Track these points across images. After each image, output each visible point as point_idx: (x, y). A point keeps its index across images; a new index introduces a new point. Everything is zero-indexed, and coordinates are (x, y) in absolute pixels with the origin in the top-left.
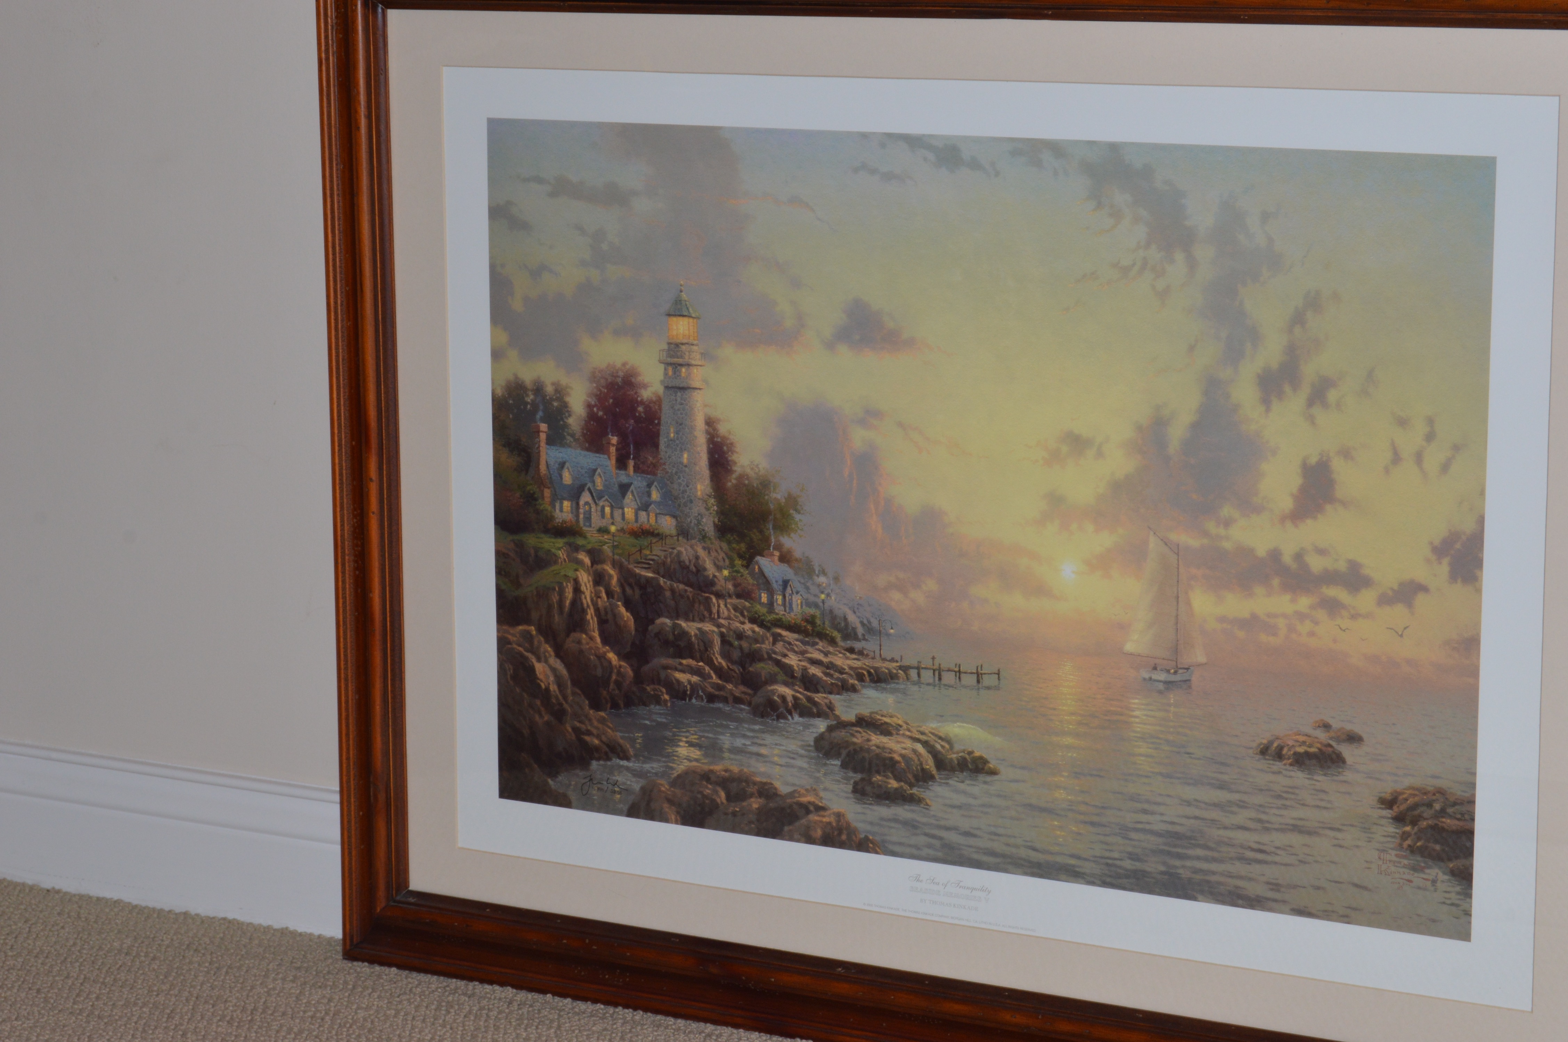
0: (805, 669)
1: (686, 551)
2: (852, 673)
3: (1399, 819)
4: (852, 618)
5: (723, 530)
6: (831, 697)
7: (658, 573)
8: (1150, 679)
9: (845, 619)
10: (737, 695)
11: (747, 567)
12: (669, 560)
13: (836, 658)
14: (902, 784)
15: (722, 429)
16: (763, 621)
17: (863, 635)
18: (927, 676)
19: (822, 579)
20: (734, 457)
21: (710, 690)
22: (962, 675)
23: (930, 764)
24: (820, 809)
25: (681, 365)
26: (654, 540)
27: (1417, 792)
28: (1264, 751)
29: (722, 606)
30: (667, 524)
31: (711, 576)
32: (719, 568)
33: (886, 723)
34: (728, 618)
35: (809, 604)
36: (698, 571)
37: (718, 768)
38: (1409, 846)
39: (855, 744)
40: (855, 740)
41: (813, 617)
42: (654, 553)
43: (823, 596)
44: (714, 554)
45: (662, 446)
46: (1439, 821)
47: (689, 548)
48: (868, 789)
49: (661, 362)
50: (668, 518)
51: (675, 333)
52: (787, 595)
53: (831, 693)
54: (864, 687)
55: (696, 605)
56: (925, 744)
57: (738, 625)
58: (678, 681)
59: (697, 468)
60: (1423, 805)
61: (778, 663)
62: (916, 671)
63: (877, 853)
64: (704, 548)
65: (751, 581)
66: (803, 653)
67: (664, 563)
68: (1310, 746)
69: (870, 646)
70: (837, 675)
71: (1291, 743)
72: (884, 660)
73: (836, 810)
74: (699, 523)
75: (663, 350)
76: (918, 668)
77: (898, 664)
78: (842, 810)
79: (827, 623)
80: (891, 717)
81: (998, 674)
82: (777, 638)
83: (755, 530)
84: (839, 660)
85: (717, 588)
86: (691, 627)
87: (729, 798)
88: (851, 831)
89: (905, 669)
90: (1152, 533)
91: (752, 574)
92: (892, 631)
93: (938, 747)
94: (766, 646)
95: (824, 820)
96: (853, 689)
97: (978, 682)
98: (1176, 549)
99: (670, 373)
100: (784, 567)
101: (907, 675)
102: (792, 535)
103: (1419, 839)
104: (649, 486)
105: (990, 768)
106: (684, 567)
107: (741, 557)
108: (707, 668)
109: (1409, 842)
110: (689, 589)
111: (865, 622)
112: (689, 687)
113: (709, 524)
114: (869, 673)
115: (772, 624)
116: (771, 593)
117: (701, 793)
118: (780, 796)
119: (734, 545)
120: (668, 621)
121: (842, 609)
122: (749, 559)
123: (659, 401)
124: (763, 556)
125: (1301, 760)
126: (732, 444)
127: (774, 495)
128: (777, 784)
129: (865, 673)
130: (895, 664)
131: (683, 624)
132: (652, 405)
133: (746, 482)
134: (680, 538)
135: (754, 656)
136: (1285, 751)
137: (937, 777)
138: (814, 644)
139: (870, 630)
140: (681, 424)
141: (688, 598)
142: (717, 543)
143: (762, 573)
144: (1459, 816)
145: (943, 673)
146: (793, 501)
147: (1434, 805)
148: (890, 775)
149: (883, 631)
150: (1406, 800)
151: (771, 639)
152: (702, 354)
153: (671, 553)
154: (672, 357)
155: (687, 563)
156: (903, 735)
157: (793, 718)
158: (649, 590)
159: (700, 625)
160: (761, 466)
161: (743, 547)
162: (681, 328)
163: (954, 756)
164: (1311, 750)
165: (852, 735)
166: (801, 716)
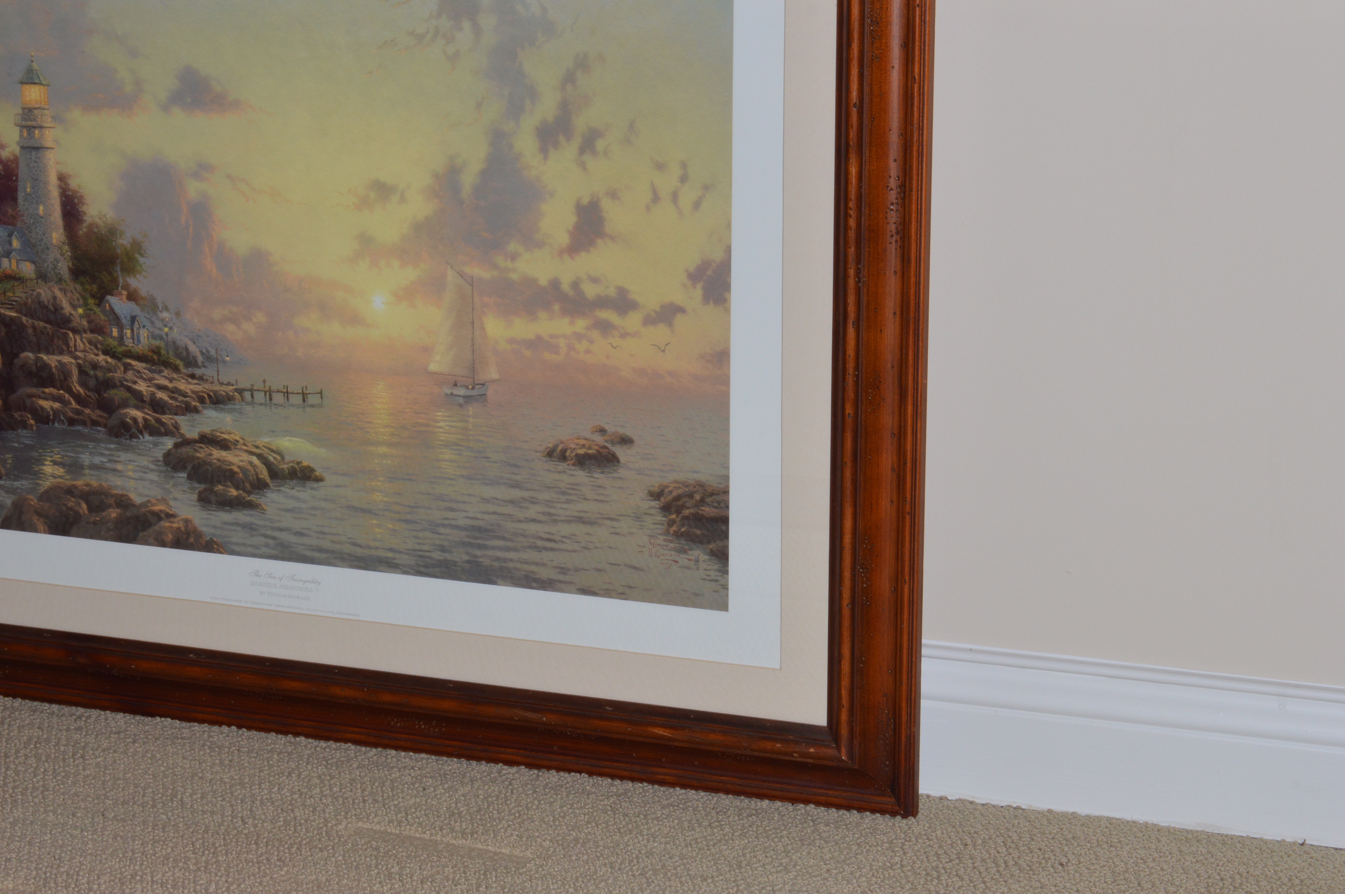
0: (153, 394)
1: (44, 292)
2: (194, 396)
3: (666, 509)
4: (193, 348)
5: (77, 273)
6: (176, 417)
7: (21, 313)
8: (452, 394)
9: (187, 349)
10: (94, 418)
11: (99, 305)
12: (30, 301)
13: (179, 383)
14: (241, 492)
15: (73, 184)
16: (114, 352)
17: (203, 362)
18: (259, 397)
19: (165, 315)
20: (84, 208)
21: (71, 414)
22: (290, 396)
23: (264, 474)
24: (170, 516)
25: (34, 127)
26: (16, 284)
27: (680, 486)
28: (550, 454)
29: (78, 340)
30: (28, 269)
31: (68, 314)
32: (74, 307)
33: (225, 439)
34: (84, 351)
35: (154, 337)
36: (56, 310)
37: (79, 483)
38: (675, 531)
39: (199, 458)
40: (198, 455)
41: (159, 348)
42: (17, 295)
43: (166, 329)
44: (69, 294)
45: (20, 200)
46: (699, 509)
47: (47, 290)
48: (213, 498)
49: (17, 125)
50: (27, 264)
51: (28, 99)
52: (135, 329)
53: (176, 414)
54: (205, 408)
55: (56, 341)
56: (260, 456)
57: (93, 356)
58: (42, 408)
59: (52, 219)
60: (686, 496)
61: (129, 389)
62: (249, 393)
63: (221, 553)
64: (61, 290)
65: (103, 317)
66: (150, 380)
67: (25, 304)
68: (590, 448)
69: (209, 372)
70: (181, 398)
71: (573, 446)
72: (221, 384)
73: (183, 517)
74: (55, 267)
75: (18, 114)
76: (252, 391)
77: (234, 387)
78: (189, 517)
79: (171, 353)
80: (229, 433)
81: (321, 393)
82: (127, 367)
83: (104, 273)
84: (182, 385)
85: (74, 324)
86: (52, 360)
87: (90, 509)
88: (199, 535)
89: (240, 391)
90: (449, 267)
91: (104, 311)
92: (228, 358)
93: (271, 459)
94: (118, 375)
95: (174, 525)
96: (196, 410)
97: (304, 401)
98: (471, 281)
99: (25, 134)
100: (132, 305)
101: (242, 396)
102: (138, 276)
103: (683, 525)
104: (10, 235)
105: (316, 476)
106: (44, 307)
107: (93, 296)
108: (67, 396)
109: (674, 528)
110: (48, 326)
111: (204, 351)
112: (51, 412)
113: (64, 268)
114: (209, 396)
115: (123, 355)
116: (121, 328)
117: (65, 505)
118: (134, 506)
119: (87, 287)
120: (31, 355)
121: (184, 340)
122: (100, 299)
123: (16, 160)
124: (112, 295)
125: (582, 461)
126: (82, 197)
127: (120, 241)
128: (132, 496)
129: (206, 396)
130: (231, 388)
131: (45, 357)
132: (9, 163)
133: (96, 230)
134: (39, 281)
135: (108, 384)
136: (568, 453)
137: (271, 485)
138: (160, 372)
139: (208, 358)
140: (36, 180)
141: (48, 334)
142: (71, 285)
143: (112, 310)
144: (716, 505)
145: (273, 394)
146: (137, 246)
147: (695, 496)
148: (230, 484)
149: (220, 358)
150: (671, 492)
151: (122, 368)
152: (53, 117)
153: (31, 295)
154: (25, 120)
155: (46, 303)
156: (240, 449)
157: (143, 437)
158: (14, 328)
159: (59, 358)
160: (108, 216)
161: (95, 287)
162: (33, 94)
163: (285, 466)
164: (590, 452)
165: (196, 450)
166: (151, 435)
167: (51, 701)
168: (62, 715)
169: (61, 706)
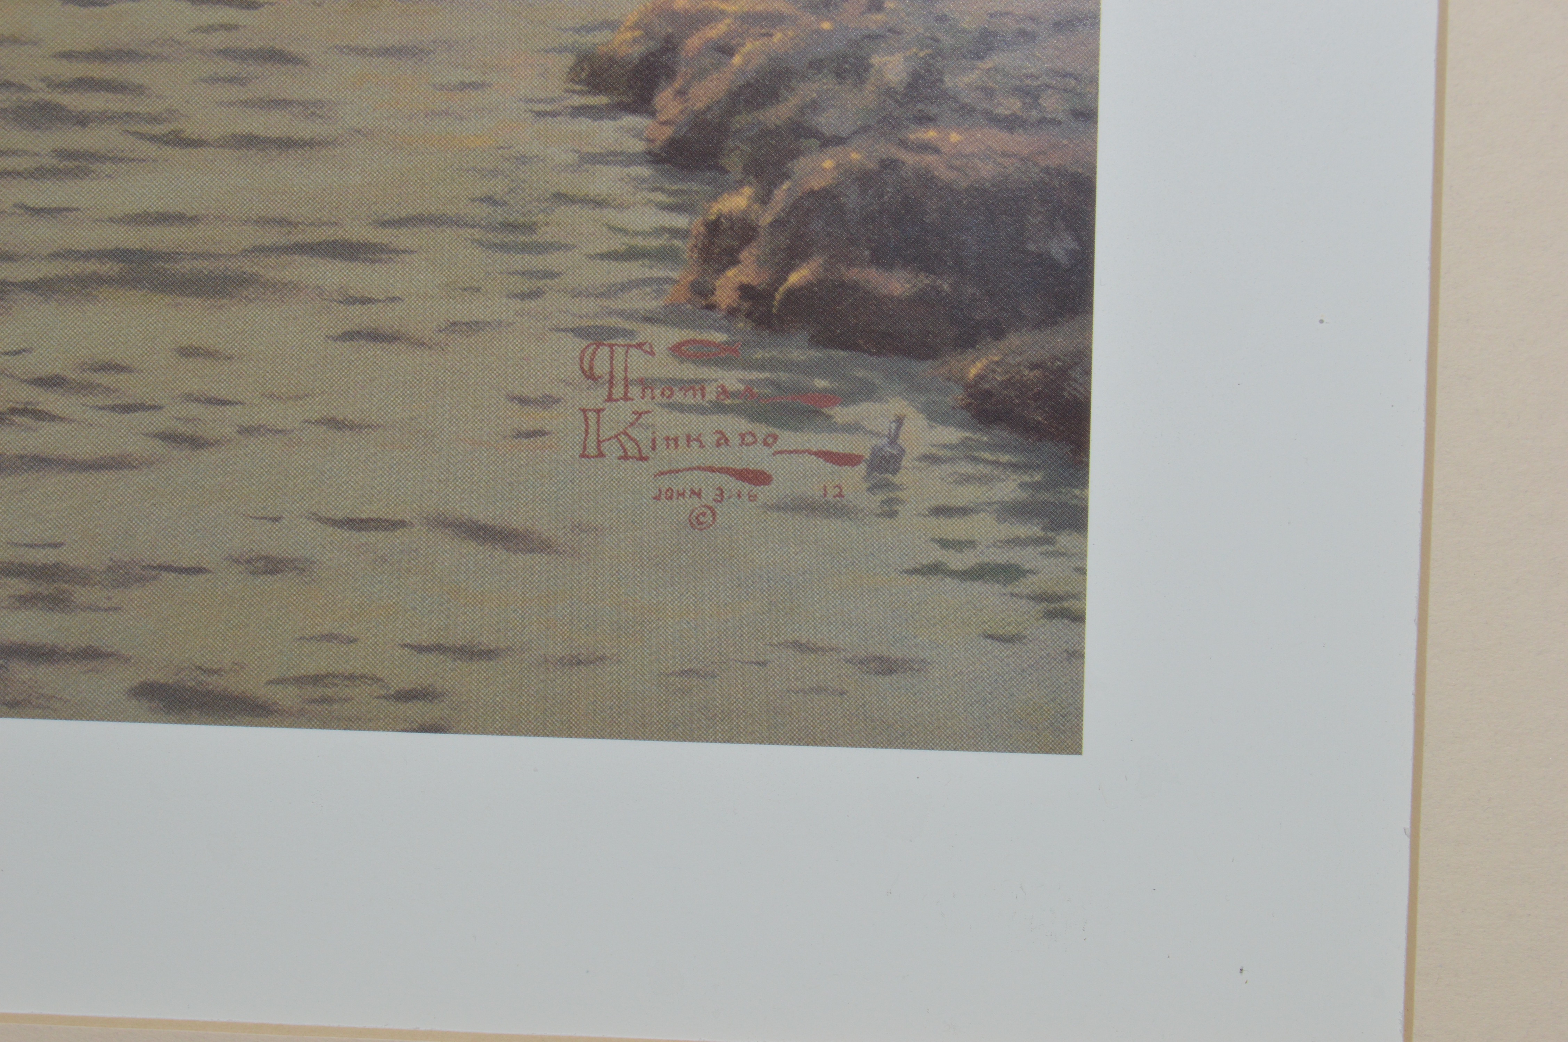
38: (746, 291)
46: (903, 144)
60: (817, 65)
144: (1010, 105)
147: (876, 60)
150: (726, 50)
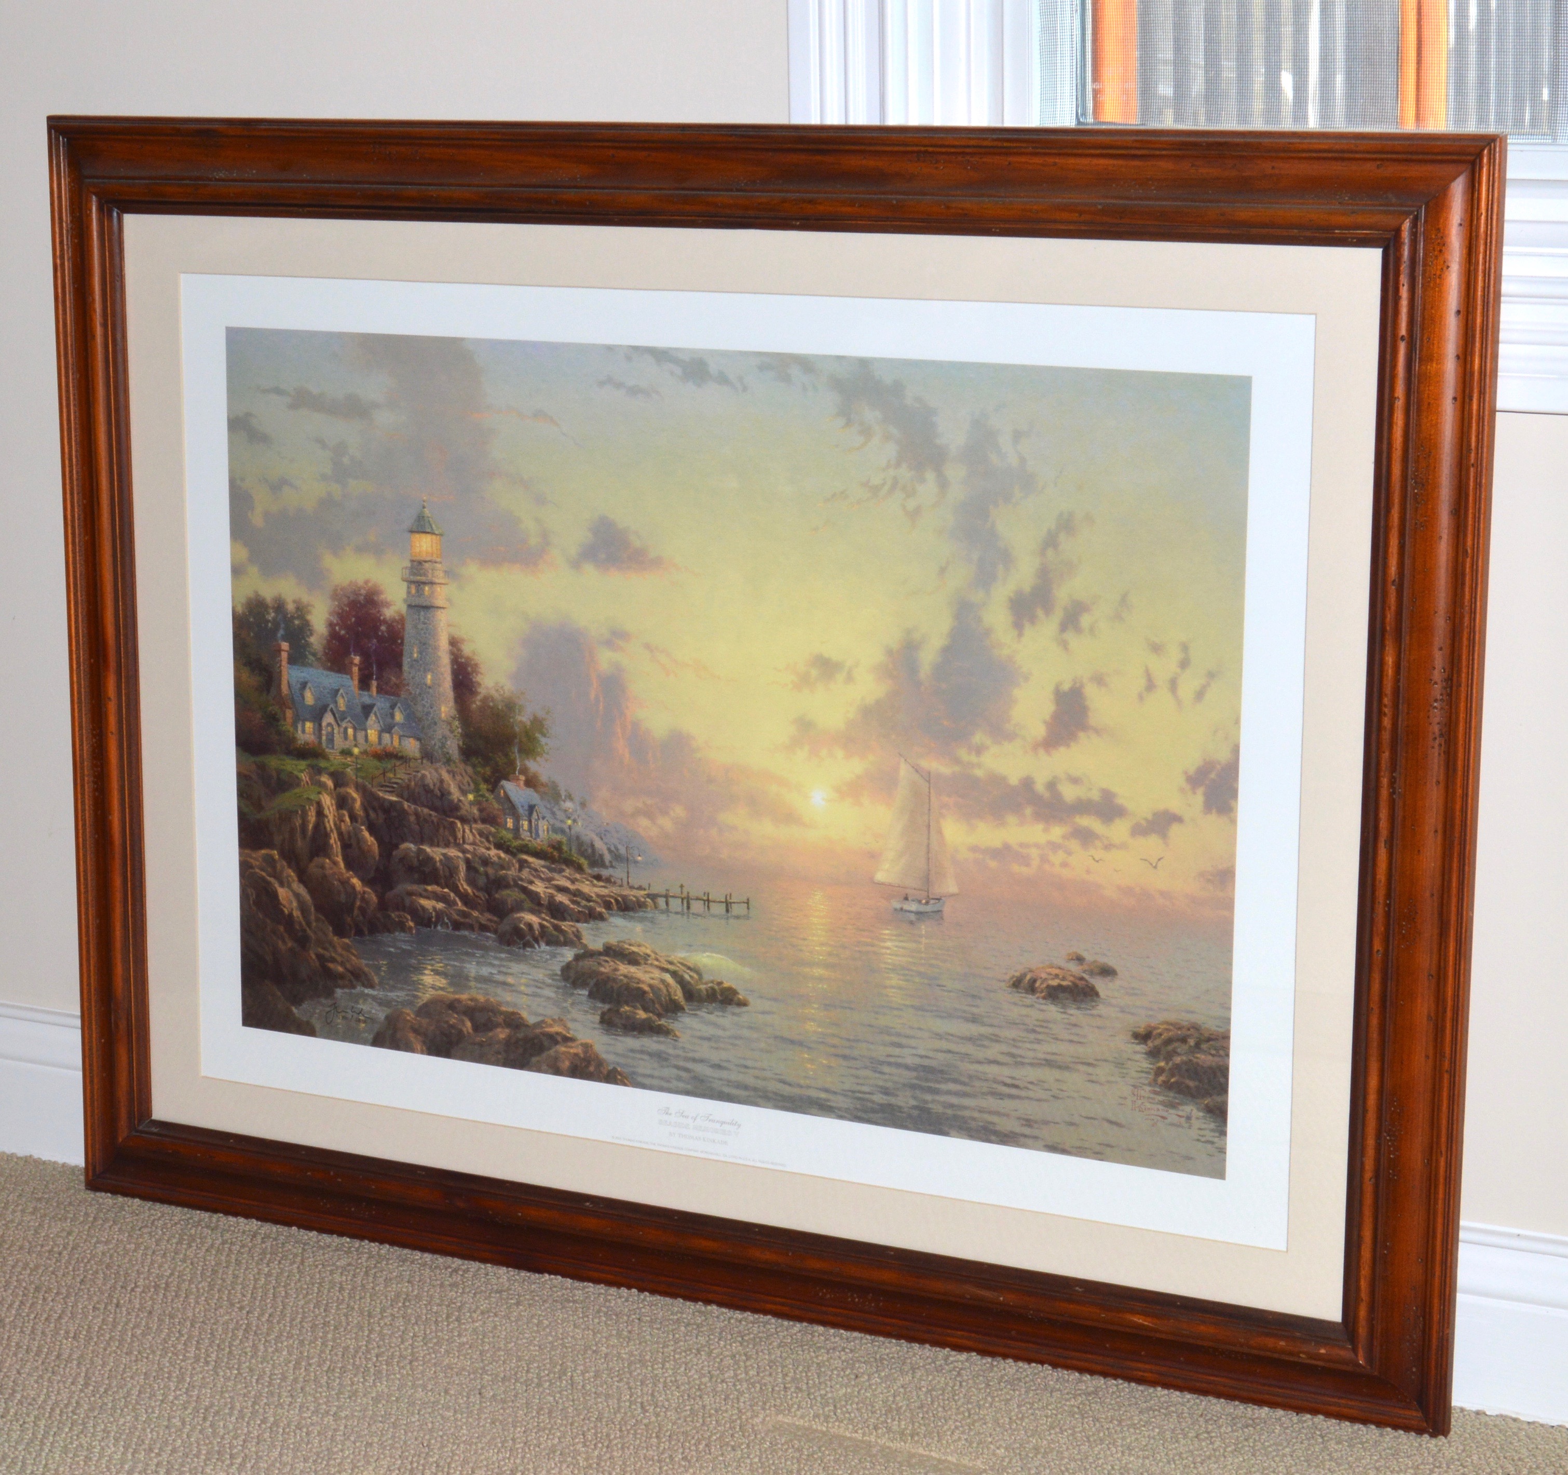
0: (551, 897)
1: (430, 774)
2: (599, 900)
3: (1153, 1054)
4: (599, 845)
5: (468, 753)
6: (579, 925)
7: (402, 797)
8: (902, 909)
9: (592, 846)
10: (483, 922)
11: (492, 791)
12: (413, 783)
13: (583, 885)
14: (651, 1015)
15: (467, 649)
16: (509, 847)
17: (610, 862)
18: (675, 904)
19: (568, 805)
20: (479, 678)
21: (456, 917)
22: (711, 904)
23: (679, 995)
24: (567, 1040)
25: (425, 583)
26: (398, 763)
27: (1171, 1027)
28: (1016, 984)
29: (467, 831)
30: (411, 747)
31: (456, 800)
32: (464, 793)
33: (634, 952)
34: (474, 844)
35: (555, 830)
36: (443, 795)
37: (464, 997)
38: (1164, 1082)
39: (602, 973)
40: (602, 969)
41: (560, 843)
42: (398, 776)
43: (569, 822)
44: (458, 778)
45: (406, 667)
46: (1193, 1057)
47: (433, 771)
48: (617, 1020)
49: (404, 580)
50: (411, 740)
51: (418, 550)
52: (533, 821)
53: (578, 921)
54: (612, 915)
55: (441, 830)
56: (674, 974)
57: (484, 850)
58: (423, 908)
59: (441, 689)
60: (1178, 1039)
61: (525, 890)
62: (664, 899)
63: (625, 1085)
64: (449, 772)
65: (496, 806)
66: (549, 880)
67: (408, 786)
68: (1064, 979)
69: (618, 873)
70: (584, 903)
71: (1044, 976)
72: (632, 888)
73: (584, 1041)
74: (443, 746)
75: (406, 568)
76: (666, 896)
77: (646, 892)
78: (589, 1041)
79: (574, 850)
80: (639, 946)
81: (748, 903)
82: (523, 864)
83: (500, 754)
84: (586, 888)
85: (463, 812)
86: (436, 853)
87: (476, 1028)
88: (600, 1063)
89: (653, 897)
90: (903, 760)
91: (497, 798)
92: (639, 858)
93: (687, 977)
94: (512, 873)
95: (572, 1051)
96: (601, 917)
97: (727, 911)
98: (928, 777)
99: (413, 591)
100: (530, 792)
101: (655, 903)
102: (538, 759)
103: (1173, 1075)
104: (393, 707)
105: (739, 999)
106: (427, 790)
107: (486, 781)
108: (452, 895)
109: (1161, 1078)
110: (433, 813)
111: (613, 849)
112: (434, 914)
113: (453, 746)
114: (617, 900)
115: (518, 850)
116: (517, 819)
117: (447, 1022)
118: (527, 1026)
119: (479, 769)
120: (412, 846)
121: (589, 835)
122: (494, 782)
123: (402, 620)
124: (509, 780)
125: (1054, 994)
126: (476, 665)
127: (519, 718)
128: (524, 1014)
129: (613, 901)
130: (643, 893)
131: (428, 850)
132: (395, 624)
133: (491, 704)
134: (425, 761)
135: (500, 883)
136: (1037, 984)
137: (686, 1008)
138: (561, 871)
139: (617, 857)
140: (424, 644)
141: (433, 822)
142: (462, 766)
143: (507, 797)
144: (1214, 1052)
145: (692, 902)
146: (538, 724)
147: (1189, 1040)
148: (638, 1005)
149: (631, 858)
150: (1160, 1035)
151: (517, 866)
152: (445, 572)
153: (415, 776)
154: (415, 574)
155: (432, 786)
156: (651, 965)
157: (539, 947)
158: (394, 814)
159: (445, 851)
160: (506, 688)
161: (488, 771)
162: (424, 545)
163: (703, 987)
164: (1064, 983)
165: (599, 964)
166: (548, 944)
167: (423, 1249)
168: (436, 1267)
169: (435, 1256)
